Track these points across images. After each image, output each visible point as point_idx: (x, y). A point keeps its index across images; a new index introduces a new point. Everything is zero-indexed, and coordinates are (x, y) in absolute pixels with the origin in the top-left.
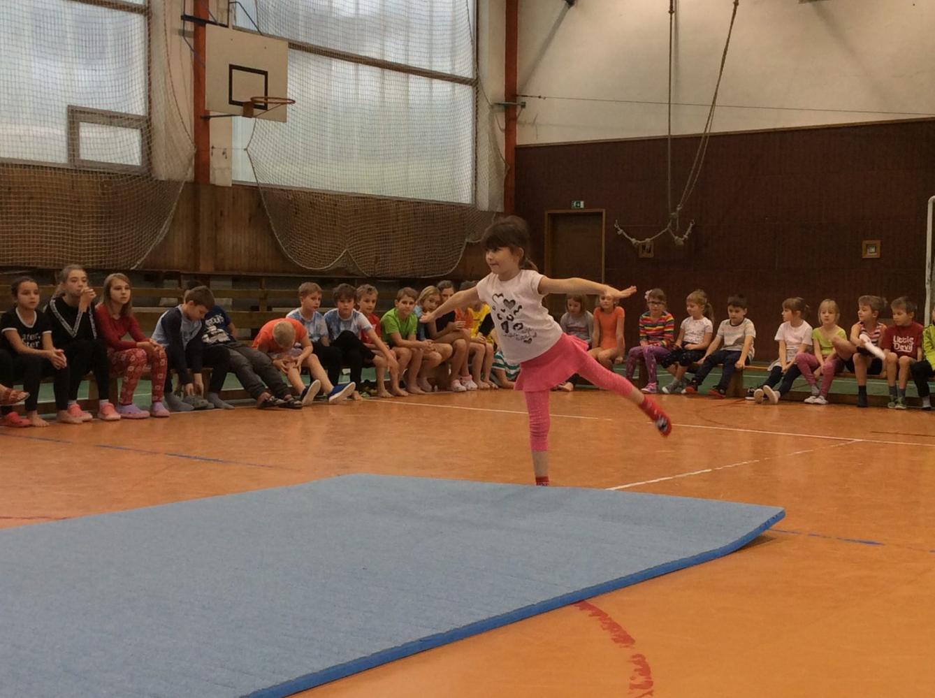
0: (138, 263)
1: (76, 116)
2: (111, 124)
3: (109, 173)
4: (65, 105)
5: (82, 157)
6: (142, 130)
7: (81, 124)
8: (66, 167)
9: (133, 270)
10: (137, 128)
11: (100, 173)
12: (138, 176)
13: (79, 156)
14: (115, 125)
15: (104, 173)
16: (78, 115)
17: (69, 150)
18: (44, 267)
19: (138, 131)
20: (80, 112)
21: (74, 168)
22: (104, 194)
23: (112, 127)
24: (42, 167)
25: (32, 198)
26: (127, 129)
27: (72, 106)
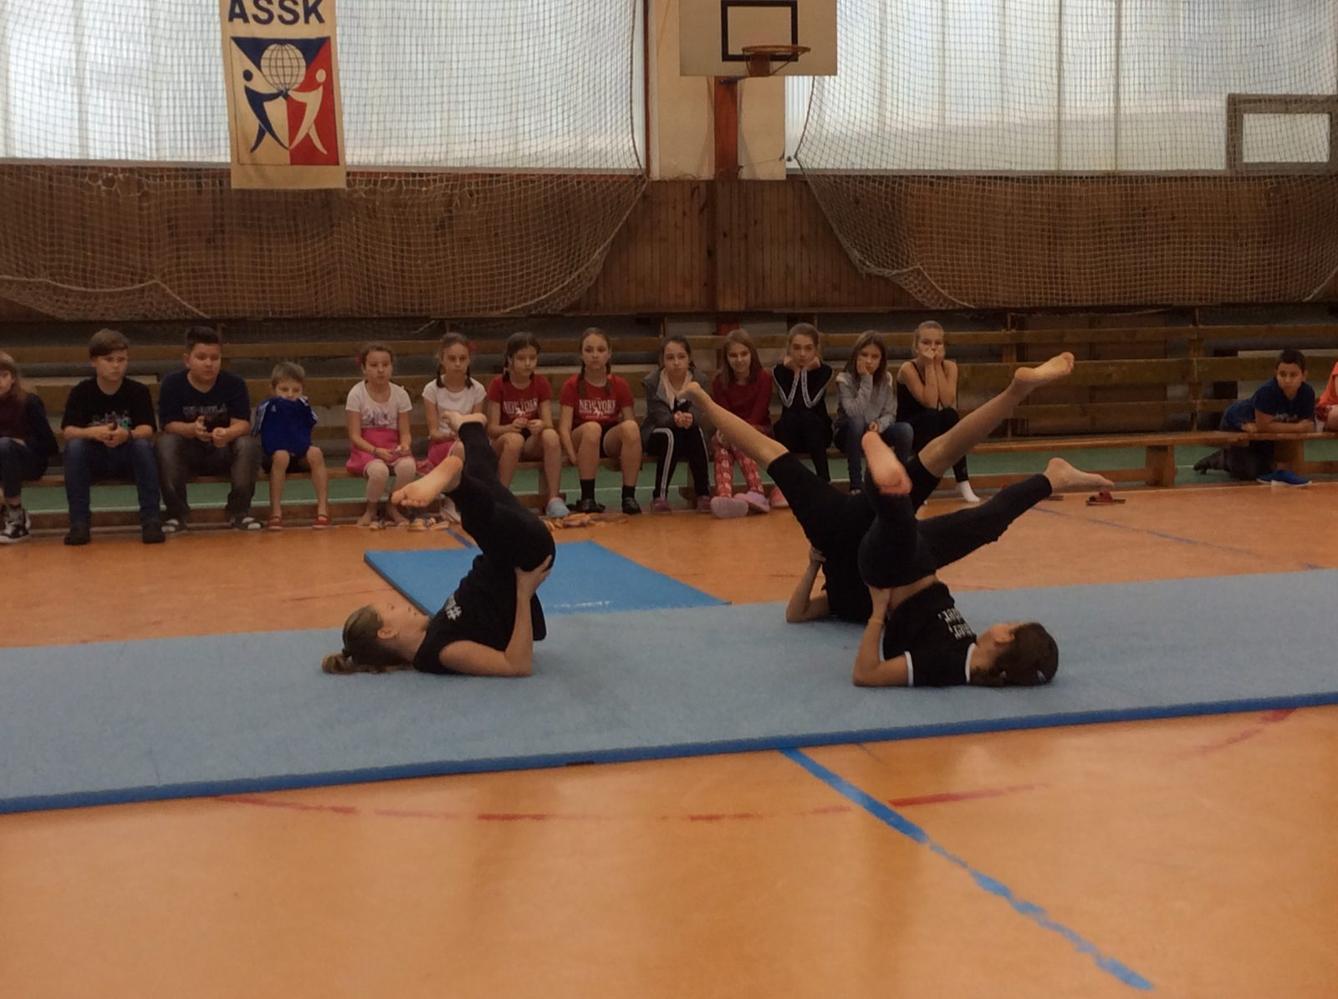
0: (1316, 291)
1: (1238, 107)
2: (1287, 111)
3: (1277, 177)
4: (1224, 97)
5: (1246, 160)
6: (1330, 113)
7: (1246, 116)
8: (1222, 174)
9: (1308, 303)
10: (1323, 112)
11: (1265, 177)
12: (1318, 177)
13: (1241, 159)
14: (1291, 113)
15: (1270, 177)
16: (1242, 106)
17: (1228, 152)
18: (1187, 303)
19: (1326, 117)
20: (1245, 101)
21: (1234, 175)
22: (1269, 205)
23: (1287, 116)
24: (1198, 178)
25: (1173, 218)
26: (1309, 116)
27: (1234, 95)
